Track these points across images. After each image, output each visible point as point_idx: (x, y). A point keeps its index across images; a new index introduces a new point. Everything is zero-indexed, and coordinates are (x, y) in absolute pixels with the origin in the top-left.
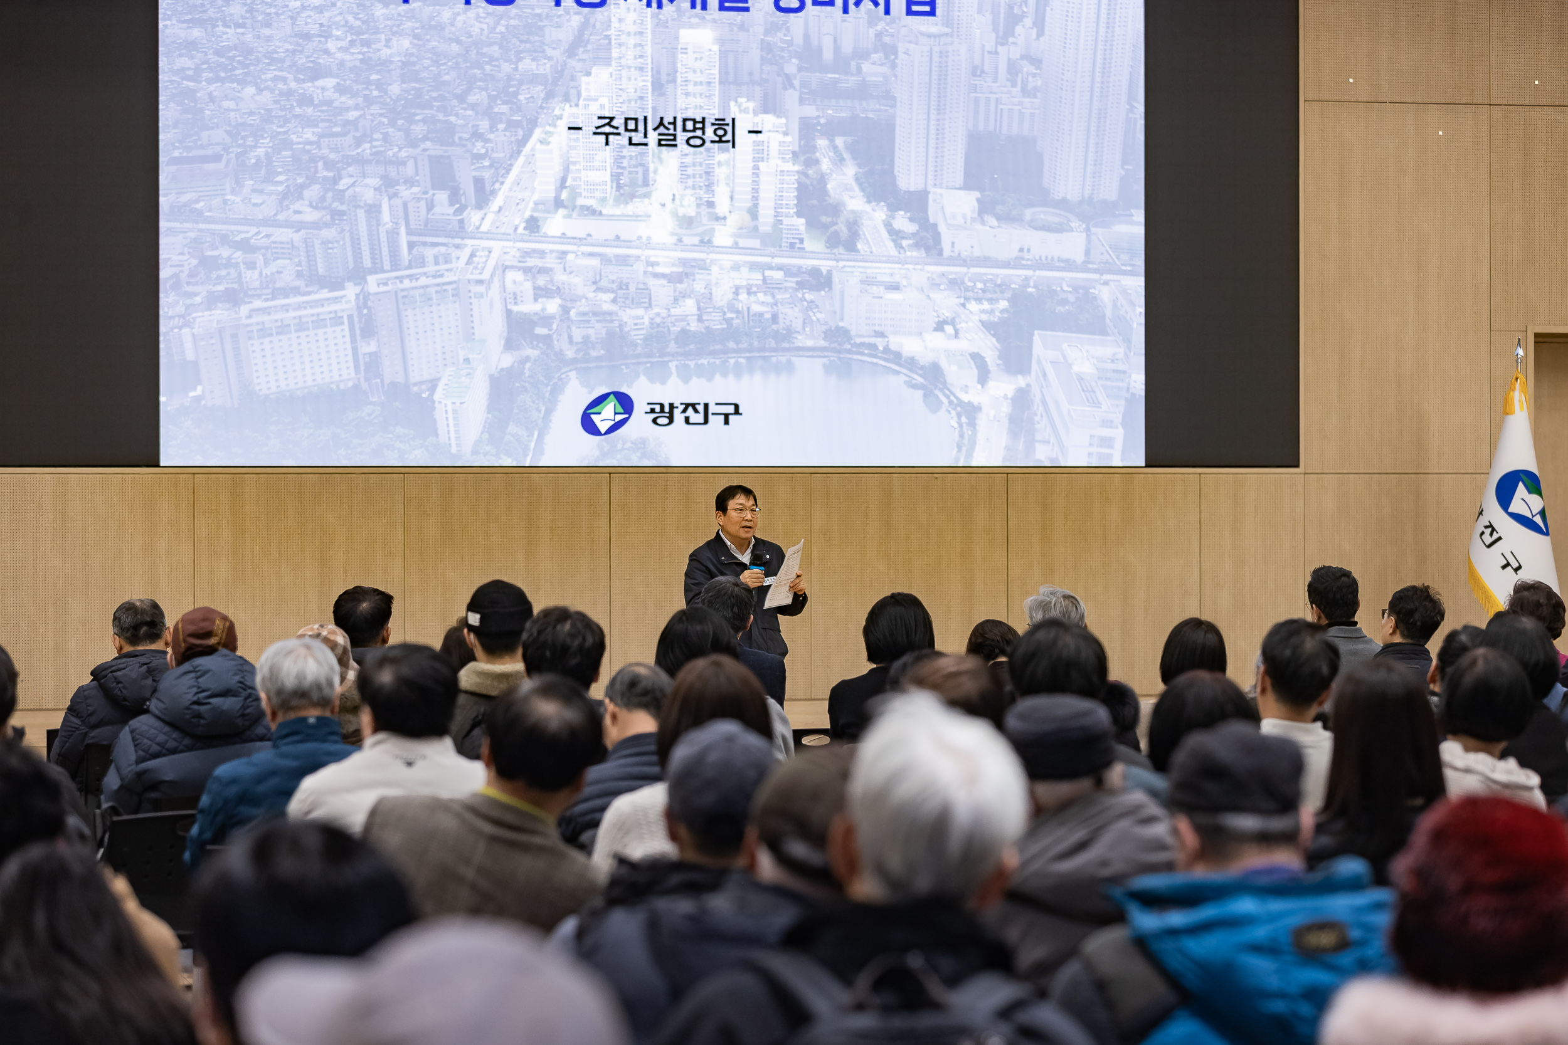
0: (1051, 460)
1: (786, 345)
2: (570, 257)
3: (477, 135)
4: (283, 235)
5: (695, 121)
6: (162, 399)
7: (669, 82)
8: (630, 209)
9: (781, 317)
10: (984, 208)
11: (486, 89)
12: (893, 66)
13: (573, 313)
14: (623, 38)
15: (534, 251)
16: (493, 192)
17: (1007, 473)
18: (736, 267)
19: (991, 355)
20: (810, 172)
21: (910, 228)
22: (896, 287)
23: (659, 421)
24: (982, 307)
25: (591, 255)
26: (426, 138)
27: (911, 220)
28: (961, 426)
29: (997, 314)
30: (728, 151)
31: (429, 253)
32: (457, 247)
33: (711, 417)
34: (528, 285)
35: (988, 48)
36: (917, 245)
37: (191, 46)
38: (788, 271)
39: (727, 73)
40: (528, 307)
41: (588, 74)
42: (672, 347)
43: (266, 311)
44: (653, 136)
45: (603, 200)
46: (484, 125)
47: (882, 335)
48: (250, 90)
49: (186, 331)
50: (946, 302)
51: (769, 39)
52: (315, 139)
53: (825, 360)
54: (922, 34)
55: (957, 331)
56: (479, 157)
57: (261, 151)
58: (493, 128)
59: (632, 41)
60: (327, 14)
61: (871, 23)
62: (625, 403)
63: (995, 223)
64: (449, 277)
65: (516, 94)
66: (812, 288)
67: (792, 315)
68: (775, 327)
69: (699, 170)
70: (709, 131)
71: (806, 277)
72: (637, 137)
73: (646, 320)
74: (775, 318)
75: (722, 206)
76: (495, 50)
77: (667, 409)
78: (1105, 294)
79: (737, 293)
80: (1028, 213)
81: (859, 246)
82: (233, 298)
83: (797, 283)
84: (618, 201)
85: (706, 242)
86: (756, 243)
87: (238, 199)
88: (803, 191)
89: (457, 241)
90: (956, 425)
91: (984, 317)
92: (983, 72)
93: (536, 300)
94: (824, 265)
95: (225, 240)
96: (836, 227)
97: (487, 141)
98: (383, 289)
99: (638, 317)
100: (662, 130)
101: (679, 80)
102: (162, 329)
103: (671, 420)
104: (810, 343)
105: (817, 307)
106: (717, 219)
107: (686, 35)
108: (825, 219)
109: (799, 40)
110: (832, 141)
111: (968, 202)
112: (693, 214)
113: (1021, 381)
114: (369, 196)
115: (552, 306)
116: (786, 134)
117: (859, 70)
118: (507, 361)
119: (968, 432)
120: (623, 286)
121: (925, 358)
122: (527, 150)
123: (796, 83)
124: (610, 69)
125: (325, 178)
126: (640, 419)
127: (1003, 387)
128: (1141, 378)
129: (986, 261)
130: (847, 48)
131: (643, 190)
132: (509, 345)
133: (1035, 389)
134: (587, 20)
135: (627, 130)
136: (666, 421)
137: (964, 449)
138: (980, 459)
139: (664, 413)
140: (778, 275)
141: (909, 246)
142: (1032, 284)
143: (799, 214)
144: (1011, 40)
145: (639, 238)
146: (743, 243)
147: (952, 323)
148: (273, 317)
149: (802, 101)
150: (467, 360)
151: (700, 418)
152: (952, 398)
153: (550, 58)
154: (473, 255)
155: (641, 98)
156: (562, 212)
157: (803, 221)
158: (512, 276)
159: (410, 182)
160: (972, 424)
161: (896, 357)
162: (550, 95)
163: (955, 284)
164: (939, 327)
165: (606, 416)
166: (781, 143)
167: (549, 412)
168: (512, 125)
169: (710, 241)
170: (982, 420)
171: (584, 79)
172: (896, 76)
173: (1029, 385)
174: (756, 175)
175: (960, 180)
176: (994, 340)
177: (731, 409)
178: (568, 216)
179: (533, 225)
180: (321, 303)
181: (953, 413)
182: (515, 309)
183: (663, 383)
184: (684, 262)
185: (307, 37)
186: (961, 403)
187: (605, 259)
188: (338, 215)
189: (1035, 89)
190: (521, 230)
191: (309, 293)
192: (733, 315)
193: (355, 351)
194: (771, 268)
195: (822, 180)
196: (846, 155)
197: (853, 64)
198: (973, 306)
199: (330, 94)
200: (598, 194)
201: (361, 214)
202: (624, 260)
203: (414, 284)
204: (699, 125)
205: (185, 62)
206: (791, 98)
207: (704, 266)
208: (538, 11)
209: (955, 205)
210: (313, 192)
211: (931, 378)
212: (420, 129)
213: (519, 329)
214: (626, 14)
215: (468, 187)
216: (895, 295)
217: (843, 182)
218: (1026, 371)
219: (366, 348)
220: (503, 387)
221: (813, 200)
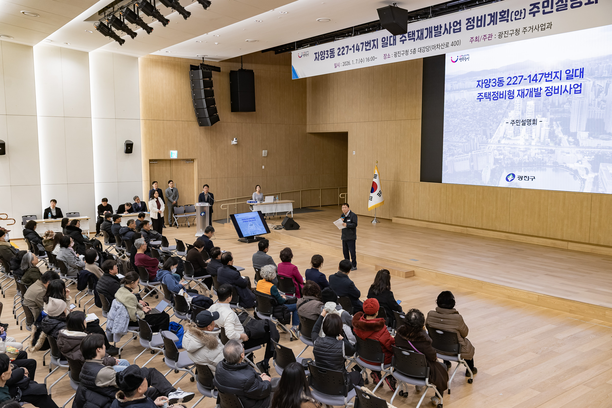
0: (602, 192)
1: (545, 165)
2: (505, 147)
3: (491, 125)
4: (460, 144)
5: (529, 120)
6: (443, 172)
7: (524, 112)
8: (516, 138)
9: (544, 159)
10: (590, 135)
11: (492, 116)
12: (571, 105)
13: (505, 158)
14: (517, 104)
15: (499, 146)
16: (493, 136)
17: (592, 195)
18: (536, 149)
19: (589, 168)
20: (552, 129)
21: (573, 140)
22: (569, 153)
23: (520, 179)
24: (588, 157)
25: (509, 147)
26: (482, 126)
27: (573, 139)
28: (581, 183)
29: (592, 159)
30: (535, 125)
31: (482, 147)
32: (486, 146)
33: (529, 179)
34: (498, 153)
35: (593, 99)
36: (574, 144)
37: (448, 112)
38: (546, 150)
39: (536, 110)
40: (498, 157)
41: (510, 112)
42: (523, 165)
43: (457, 157)
44: (521, 123)
45: (512, 136)
46: (492, 123)
47: (565, 163)
48: (456, 119)
49: (446, 160)
50: (580, 156)
51: (545, 102)
52: (465, 127)
53: (552, 168)
54: (578, 98)
55: (582, 163)
56: (491, 129)
57: (457, 130)
58: (493, 124)
59: (518, 105)
60: (468, 105)
61: (566, 96)
62: (514, 176)
63: (592, 139)
64: (485, 151)
65: (497, 117)
66: (551, 153)
67: (546, 159)
68: (543, 161)
69: (529, 130)
70: (532, 122)
71: (550, 151)
72: (518, 124)
73: (518, 160)
74: (543, 160)
75: (534, 137)
76: (494, 109)
77: (521, 177)
79: (535, 154)
80: (601, 136)
81: (561, 144)
82: (453, 155)
83: (548, 152)
84: (514, 136)
86: (540, 144)
87: (454, 138)
88: (550, 133)
89: (487, 145)
90: (580, 183)
91: (588, 160)
92: (591, 105)
93: (499, 156)
94: (554, 149)
95: (452, 145)
96: (556, 141)
97: (492, 126)
98: (475, 153)
99: (517, 159)
100: (523, 122)
101: (526, 112)
102: (443, 160)
103: (522, 180)
104: (550, 165)
105: (551, 157)
106: (533, 139)
107: (528, 103)
108: (554, 139)
109: (551, 102)
110: (556, 122)
112: (528, 139)
113: (596, 174)
114: (473, 137)
115: (502, 157)
116: (547, 121)
117: (563, 107)
118: (494, 167)
120: (514, 153)
121: (574, 169)
122: (499, 127)
123: (550, 111)
124: (514, 111)
125: (467, 134)
126: (516, 178)
127: (592, 175)
129: (589, 147)
130: (561, 102)
131: (519, 134)
132: (494, 164)
133: (600, 176)
134: (510, 102)
135: (516, 123)
136: (521, 179)
137: (582, 188)
138: (585, 191)
139: (521, 178)
140: (544, 151)
141: (572, 144)
142: (600, 152)
143: (549, 138)
144: (599, 97)
145: (518, 144)
147: (581, 161)
148: (458, 158)
149: (551, 114)
150: (487, 167)
151: (527, 179)
152: (580, 177)
153: (503, 110)
154: (489, 147)
155: (519, 116)
156: (504, 139)
157: (550, 139)
158: (496, 151)
159: (480, 134)
160: (584, 183)
161: (568, 168)
162: (503, 117)
163: (582, 152)
164: (578, 162)
165: (510, 178)
166: (546, 123)
167: (500, 177)
168: (497, 123)
169: (531, 144)
170: (586, 182)
171: (509, 113)
172: (571, 108)
173: (598, 175)
174: (541, 130)
175: (584, 130)
176: (590, 165)
177: (533, 178)
178: (505, 140)
179: (499, 141)
180: (465, 156)
181: (580, 180)
182: (496, 157)
183: (521, 172)
184: (526, 148)
185: (465, 109)
186: (582, 178)
187: (512, 148)
188: (468, 140)
189: (604, 108)
190: (497, 143)
191: (464, 154)
192: (535, 159)
193: (470, 164)
194: (543, 149)
195: (554, 131)
196: (559, 125)
197: (562, 106)
198: (586, 157)
199: (468, 119)
200: (511, 135)
201: (472, 140)
202: (515, 148)
203: (479, 153)
204: (530, 121)
205: (447, 115)
206: (548, 114)
207: (529, 149)
208: (502, 101)
209: (583, 135)
210: (465, 137)
211: (575, 173)
212: (481, 125)
213: (496, 161)
214: (517, 100)
215: (489, 135)
216: (568, 155)
217: (558, 131)
218: (598, 172)
219: (472, 164)
220: (493, 172)
221: (552, 135)
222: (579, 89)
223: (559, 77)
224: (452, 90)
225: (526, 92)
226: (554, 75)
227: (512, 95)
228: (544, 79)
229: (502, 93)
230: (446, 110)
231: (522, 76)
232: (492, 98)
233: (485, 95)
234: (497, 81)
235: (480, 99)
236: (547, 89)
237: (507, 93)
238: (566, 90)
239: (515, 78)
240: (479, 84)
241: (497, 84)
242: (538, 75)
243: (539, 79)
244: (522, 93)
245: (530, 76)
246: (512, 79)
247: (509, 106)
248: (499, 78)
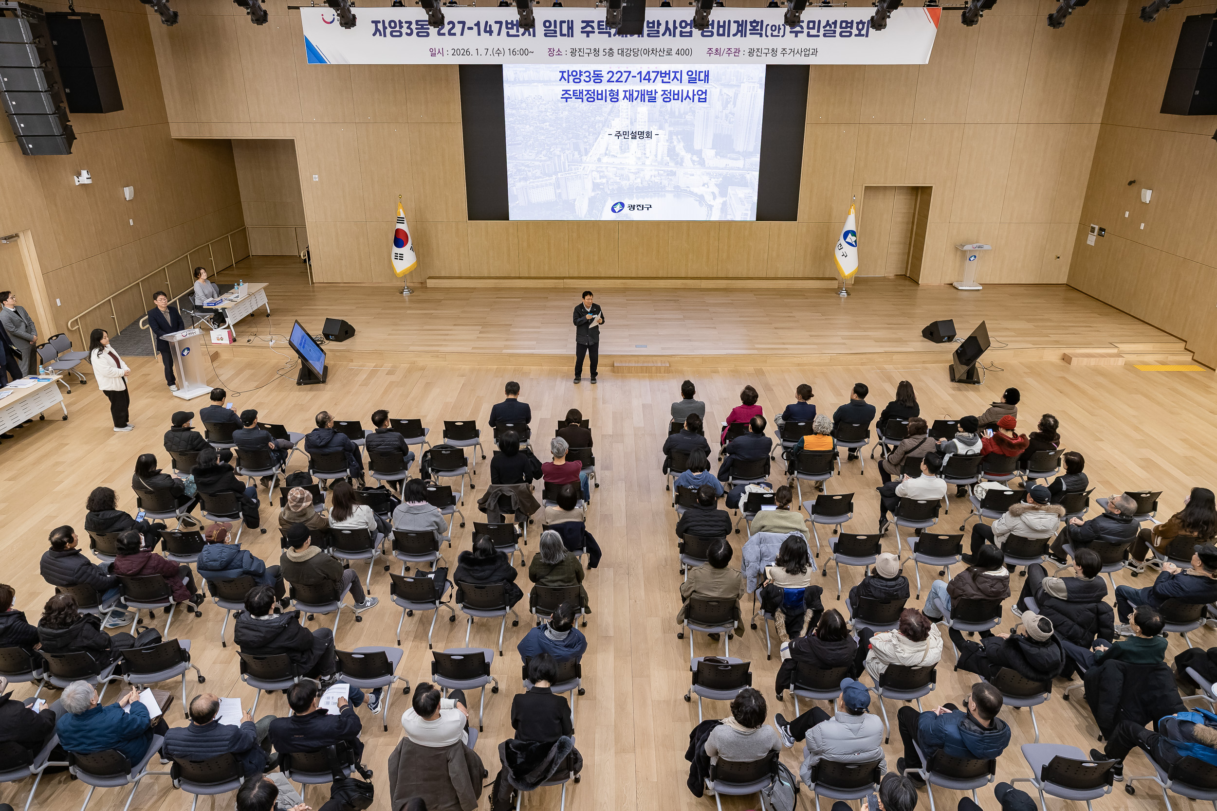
0: (730, 219)
1: (664, 190)
2: (609, 168)
3: (586, 137)
4: (537, 163)
6: (509, 204)
7: (634, 122)
8: (624, 155)
10: (717, 154)
11: (587, 125)
12: (694, 116)
13: (609, 182)
14: (623, 110)
15: (600, 167)
16: (589, 151)
17: (719, 222)
18: (651, 170)
19: (717, 192)
20: (671, 145)
21: (698, 159)
22: (693, 175)
23: (631, 210)
24: (715, 180)
25: (614, 167)
26: (572, 138)
27: (697, 157)
29: (719, 182)
30: (650, 139)
31: (573, 167)
33: (644, 208)
34: (598, 175)
35: (720, 111)
36: (699, 164)
37: (513, 115)
38: (664, 171)
39: (650, 119)
40: (598, 181)
41: (614, 120)
42: (635, 191)
44: (630, 136)
45: (617, 153)
46: (587, 134)
47: (688, 187)
48: (528, 126)
49: (514, 187)
50: (706, 179)
51: (661, 109)
52: (544, 138)
53: (674, 194)
54: (702, 107)
55: (708, 186)
56: (585, 142)
57: (531, 142)
58: (589, 135)
59: (625, 111)
60: (546, 106)
61: (689, 105)
62: (623, 205)
63: (720, 158)
64: (578, 173)
65: (595, 126)
66: (671, 175)
67: (665, 182)
68: (661, 185)
69: (642, 145)
70: (645, 134)
71: (669, 173)
73: (628, 184)
74: (661, 183)
75: (648, 155)
76: (589, 114)
78: (748, 177)
79: (651, 177)
80: (729, 155)
81: (683, 164)
82: (525, 179)
83: (667, 174)
84: (621, 153)
85: (644, 164)
86: (657, 164)
87: (526, 154)
88: (669, 150)
89: (580, 164)
90: (707, 210)
91: (716, 183)
92: (718, 117)
93: (600, 179)
94: (674, 169)
95: (523, 164)
96: (677, 160)
97: (588, 138)
98: (562, 177)
99: (626, 183)
100: (633, 134)
101: (637, 121)
102: (508, 187)
104: (670, 190)
105: (672, 180)
106: (647, 158)
107: (639, 109)
108: (675, 157)
109: (669, 110)
110: (677, 137)
111: (713, 152)
112: (640, 156)
113: (724, 199)
114: (558, 153)
115: (604, 181)
116: (665, 135)
117: (685, 117)
118: (593, 194)
119: (710, 212)
120: (622, 175)
121: (699, 193)
122: (598, 140)
123: (668, 121)
124: (619, 118)
125: (547, 149)
126: (626, 208)
127: (720, 200)
128: (756, 198)
129: (716, 168)
130: (682, 112)
131: (628, 150)
132: (593, 190)
133: (728, 201)
134: (613, 105)
135: (623, 135)
136: (633, 209)
137: (709, 216)
138: (713, 219)
139: (632, 207)
141: (697, 164)
142: (729, 174)
143: (668, 156)
144: (727, 108)
145: (626, 163)
146: (653, 164)
147: (707, 184)
148: (535, 184)
149: (669, 126)
150: (583, 194)
151: (641, 208)
152: (706, 204)
153: (604, 116)
154: (584, 168)
155: (627, 126)
157: (669, 158)
158: (595, 173)
159: (568, 149)
160: (711, 210)
161: (692, 193)
162: (604, 126)
163: (708, 174)
164: (704, 185)
165: (617, 208)
166: (664, 137)
167: (603, 207)
168: (594, 134)
170: (714, 209)
172: (695, 119)
173: (726, 200)
174: (657, 146)
175: (711, 147)
176: (718, 189)
177: (649, 206)
178: (608, 157)
179: (599, 160)
180: (547, 180)
181: (706, 207)
182: (595, 181)
183: (632, 200)
184: (638, 169)
185: (542, 112)
186: (708, 205)
187: (618, 169)
188: (550, 158)
189: (732, 122)
190: (596, 161)
191: (544, 178)
192: (650, 183)
193: (555, 192)
194: (660, 170)
195: (674, 147)
196: (681, 140)
197: (683, 116)
198: (712, 180)
199: (548, 127)
201: (556, 158)
202: (622, 169)
203: (570, 175)
204: (642, 133)
205: (511, 119)
206: (667, 125)
207: (643, 170)
208: (601, 103)
209: (709, 154)
210: (544, 152)
211: (701, 199)
212: (571, 136)
213: (596, 186)
214: (623, 104)
215: (583, 150)
216: (692, 177)
217: (680, 148)
218: (726, 196)
219: (558, 191)
220: (592, 201)
221: (672, 152)
222: (703, 96)
223: (679, 78)
224: (516, 82)
225: (635, 94)
226: (672, 75)
227: (615, 96)
228: (659, 79)
229: (600, 92)
230: (508, 111)
231: (630, 72)
232: (585, 98)
233: (574, 93)
234: (592, 74)
235: (567, 98)
236: (664, 93)
237: (608, 93)
238: (688, 96)
239: (619, 74)
240: (563, 77)
241: (592, 79)
242: (651, 72)
243: (653, 79)
244: (630, 95)
245: (640, 73)
246: (615, 75)
247: (611, 111)
248: (594, 71)
